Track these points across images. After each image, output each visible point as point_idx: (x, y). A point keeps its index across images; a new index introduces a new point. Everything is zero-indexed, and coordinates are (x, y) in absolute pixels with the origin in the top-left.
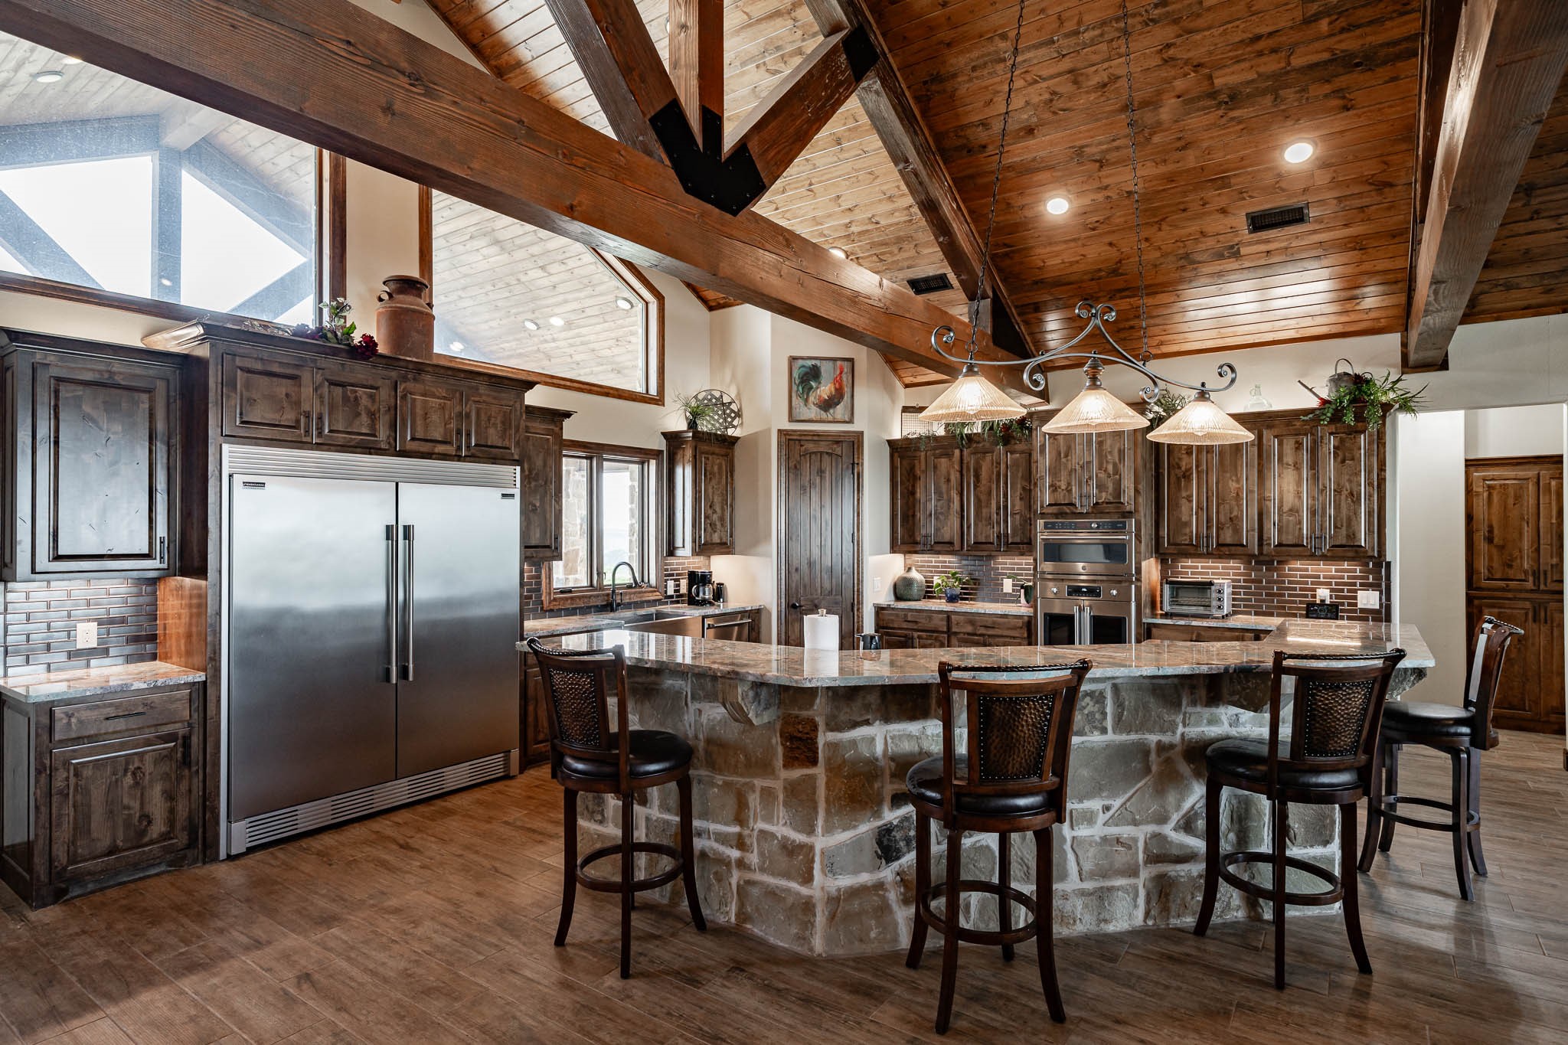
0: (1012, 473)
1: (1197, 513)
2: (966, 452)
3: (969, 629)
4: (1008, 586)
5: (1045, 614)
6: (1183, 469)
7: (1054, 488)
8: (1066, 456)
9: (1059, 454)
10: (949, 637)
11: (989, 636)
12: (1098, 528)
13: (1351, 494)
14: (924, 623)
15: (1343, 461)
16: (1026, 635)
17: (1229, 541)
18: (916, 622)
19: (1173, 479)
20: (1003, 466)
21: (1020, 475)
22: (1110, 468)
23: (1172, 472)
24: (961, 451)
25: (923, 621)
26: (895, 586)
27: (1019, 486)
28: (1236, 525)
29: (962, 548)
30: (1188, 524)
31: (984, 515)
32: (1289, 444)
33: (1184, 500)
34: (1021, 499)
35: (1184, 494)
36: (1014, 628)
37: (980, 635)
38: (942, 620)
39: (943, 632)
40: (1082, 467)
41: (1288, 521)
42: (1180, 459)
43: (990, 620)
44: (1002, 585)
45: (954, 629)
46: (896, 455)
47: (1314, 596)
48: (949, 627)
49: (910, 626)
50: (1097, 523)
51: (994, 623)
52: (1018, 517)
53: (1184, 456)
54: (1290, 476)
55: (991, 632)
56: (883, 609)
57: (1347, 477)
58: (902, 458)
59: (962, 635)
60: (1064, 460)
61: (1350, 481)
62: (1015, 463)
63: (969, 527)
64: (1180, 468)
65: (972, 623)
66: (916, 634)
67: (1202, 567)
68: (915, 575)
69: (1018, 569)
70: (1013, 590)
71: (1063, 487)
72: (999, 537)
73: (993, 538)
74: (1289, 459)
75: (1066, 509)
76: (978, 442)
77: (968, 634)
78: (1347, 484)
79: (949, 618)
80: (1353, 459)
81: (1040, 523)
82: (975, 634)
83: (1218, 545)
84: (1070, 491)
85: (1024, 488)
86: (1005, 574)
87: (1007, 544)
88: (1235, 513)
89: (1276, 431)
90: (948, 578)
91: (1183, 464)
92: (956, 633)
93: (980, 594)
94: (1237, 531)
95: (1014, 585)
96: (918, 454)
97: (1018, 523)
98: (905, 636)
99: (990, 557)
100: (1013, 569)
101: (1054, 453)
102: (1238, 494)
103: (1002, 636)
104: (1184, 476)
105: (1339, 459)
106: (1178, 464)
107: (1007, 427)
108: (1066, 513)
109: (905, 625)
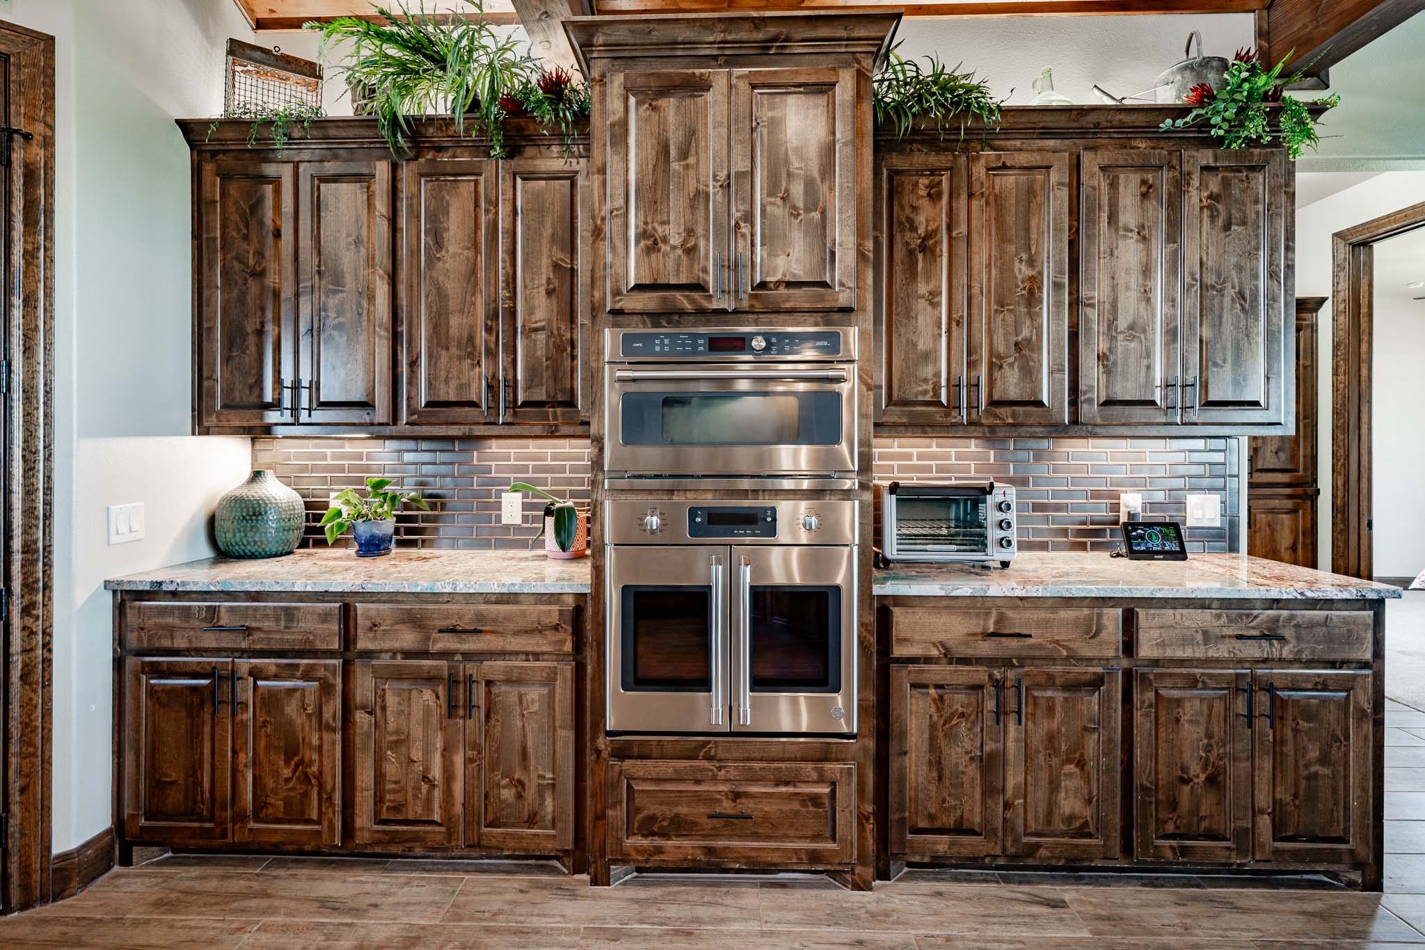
0: (527, 227)
1: (949, 331)
2: (406, 172)
3: (408, 639)
4: (512, 508)
5: (625, 589)
6: (921, 231)
7: (651, 243)
8: (684, 155)
9: (664, 149)
10: (347, 665)
11: (468, 656)
12: (767, 350)
13: (1241, 294)
14: (273, 632)
15: (1227, 227)
16: (568, 647)
17: (1013, 393)
18: (248, 631)
19: (899, 254)
20: (503, 210)
21: (547, 231)
22: (797, 190)
23: (898, 236)
24: (395, 168)
25: (268, 624)
26: (211, 521)
27: (545, 262)
28: (1027, 359)
29: (395, 419)
30: (929, 356)
31: (454, 332)
32: (1129, 186)
33: (922, 304)
34: (549, 293)
35: (923, 289)
36: (537, 630)
37: (444, 655)
38: (325, 617)
39: (330, 654)
40: (726, 187)
41: (1126, 350)
42: (915, 209)
43: (469, 610)
44: (498, 506)
45: (363, 643)
46: (209, 168)
47: (1116, 508)
48: (348, 638)
49: (227, 641)
50: (766, 337)
51: (480, 617)
52: (541, 337)
53: (924, 203)
54: (1130, 252)
55: (472, 644)
56: (140, 595)
57: (1233, 260)
58: (226, 177)
59: (385, 660)
60: (675, 166)
61: (1240, 269)
62: (537, 207)
63: (413, 364)
64: (914, 228)
65: (415, 621)
66: (244, 664)
67: (920, 457)
68: (276, 491)
69: (537, 469)
70: (525, 519)
71: (675, 240)
72: (492, 388)
73: (479, 390)
74: (1129, 217)
75: (683, 300)
76: (439, 149)
77: (407, 654)
78: (1234, 273)
79: (347, 612)
80: (1244, 223)
81: (609, 339)
82: (425, 654)
83: (993, 403)
84: (691, 251)
85: (556, 267)
86: (506, 482)
87: (513, 404)
88: (1025, 333)
89: (1104, 157)
90: (363, 494)
91: (921, 219)
92: (368, 654)
93: (445, 530)
94: (1029, 373)
95: (526, 507)
96: (270, 170)
97: (540, 352)
98: (210, 673)
99: (471, 440)
100: (525, 469)
101: (651, 150)
102: (1031, 292)
103: (503, 654)
104: (923, 248)
105: (1220, 222)
106: (911, 221)
107: (515, 106)
108: (682, 313)
109: (209, 641)
